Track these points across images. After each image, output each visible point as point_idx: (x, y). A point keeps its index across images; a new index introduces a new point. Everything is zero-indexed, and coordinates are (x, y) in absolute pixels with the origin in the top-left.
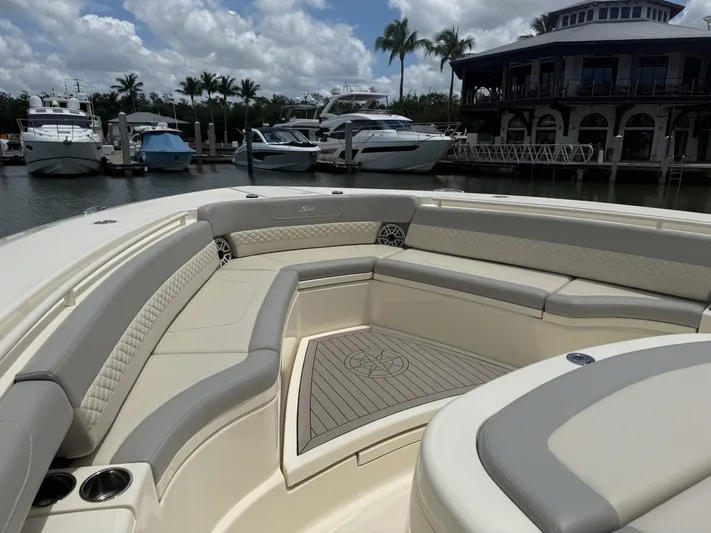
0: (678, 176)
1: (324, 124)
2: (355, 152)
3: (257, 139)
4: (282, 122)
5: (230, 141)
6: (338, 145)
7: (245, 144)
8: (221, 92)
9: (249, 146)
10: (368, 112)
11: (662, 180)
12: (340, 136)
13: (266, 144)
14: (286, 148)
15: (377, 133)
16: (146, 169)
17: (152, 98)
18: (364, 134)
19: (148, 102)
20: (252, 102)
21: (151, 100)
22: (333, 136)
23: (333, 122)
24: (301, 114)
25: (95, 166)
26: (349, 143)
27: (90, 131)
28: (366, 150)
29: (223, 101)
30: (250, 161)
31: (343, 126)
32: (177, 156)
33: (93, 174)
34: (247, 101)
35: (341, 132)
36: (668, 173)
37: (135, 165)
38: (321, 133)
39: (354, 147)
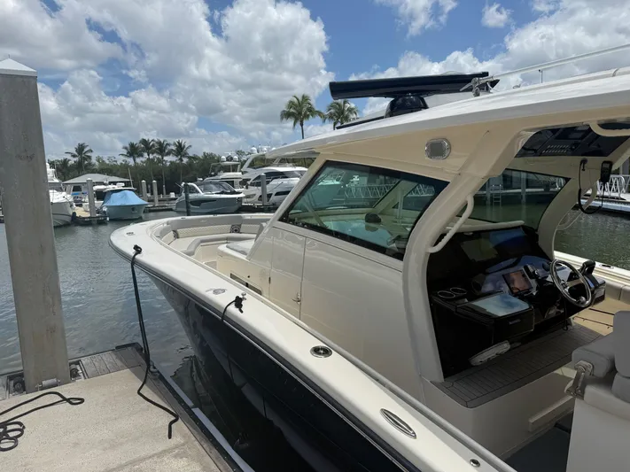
0: (499, 199)
1: (245, 176)
2: (270, 196)
3: (193, 190)
4: (211, 176)
5: (168, 193)
6: (257, 191)
7: (183, 194)
8: (158, 153)
9: (187, 197)
10: (278, 166)
11: (488, 202)
12: (258, 185)
13: (202, 194)
14: (218, 196)
15: (285, 181)
16: (108, 219)
17: (98, 161)
18: (275, 182)
19: (94, 165)
20: (185, 160)
21: (97, 163)
22: (252, 185)
23: (252, 174)
24: (227, 169)
25: (68, 219)
26: (264, 190)
27: (64, 193)
28: (278, 194)
29: (160, 161)
30: (188, 207)
31: (259, 177)
32: (133, 208)
33: (67, 225)
34: (181, 160)
35: (258, 182)
36: (492, 198)
37: (98, 217)
38: (244, 183)
39: (268, 191)
